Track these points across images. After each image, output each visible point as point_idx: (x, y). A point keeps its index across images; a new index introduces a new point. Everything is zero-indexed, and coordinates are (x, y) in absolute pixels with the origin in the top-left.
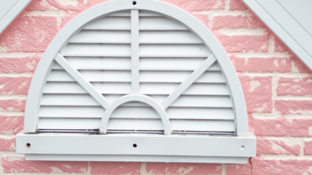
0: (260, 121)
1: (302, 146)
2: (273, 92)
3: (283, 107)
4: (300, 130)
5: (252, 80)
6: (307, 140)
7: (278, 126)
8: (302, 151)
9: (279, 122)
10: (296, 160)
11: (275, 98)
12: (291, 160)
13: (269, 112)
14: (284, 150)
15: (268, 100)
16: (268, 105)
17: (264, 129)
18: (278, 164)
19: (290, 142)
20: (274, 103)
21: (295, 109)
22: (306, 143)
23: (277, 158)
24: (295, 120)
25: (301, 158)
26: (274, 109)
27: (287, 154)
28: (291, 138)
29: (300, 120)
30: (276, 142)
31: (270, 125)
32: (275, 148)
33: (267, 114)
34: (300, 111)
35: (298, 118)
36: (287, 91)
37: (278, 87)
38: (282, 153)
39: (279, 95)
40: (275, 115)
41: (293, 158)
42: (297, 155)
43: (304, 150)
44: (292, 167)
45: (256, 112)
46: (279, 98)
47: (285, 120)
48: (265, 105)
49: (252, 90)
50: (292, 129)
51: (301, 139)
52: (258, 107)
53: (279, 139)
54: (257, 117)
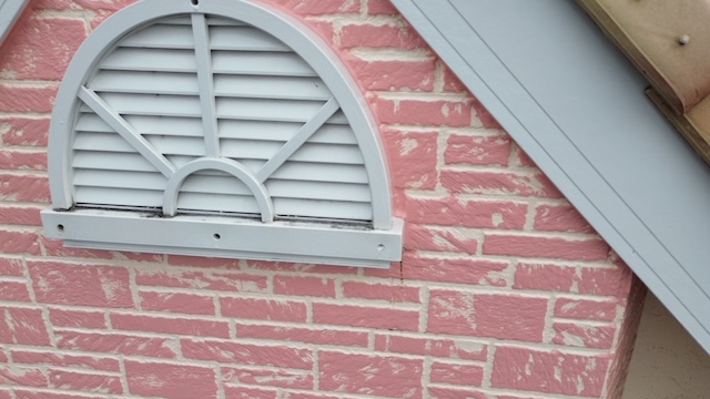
0: (417, 201)
1: (480, 242)
2: (438, 157)
3: (453, 182)
4: (478, 218)
5: (405, 137)
6: (488, 232)
7: (444, 210)
8: (479, 248)
9: (445, 205)
10: (469, 261)
11: (441, 167)
12: (461, 261)
13: (432, 189)
14: (451, 246)
15: (431, 171)
16: (429, 178)
17: (422, 213)
18: (442, 264)
19: (461, 234)
20: (439, 175)
21: (472, 185)
22: (486, 238)
23: (440, 257)
24: (471, 203)
25: (478, 258)
26: (439, 184)
27: (456, 252)
28: (464, 229)
29: (479, 202)
30: (440, 234)
31: (432, 208)
32: (438, 241)
33: (427, 191)
34: (481, 189)
35: (476, 199)
36: (462, 157)
37: (447, 151)
38: (447, 250)
39: (447, 164)
40: (440, 194)
41: (465, 257)
42: (470, 254)
43: (483, 247)
44: (463, 270)
45: (410, 188)
46: (447, 168)
47: (456, 201)
48: (425, 178)
49: (404, 153)
50: (466, 217)
51: (479, 231)
52: (414, 180)
53: (444, 230)
54: (411, 195)
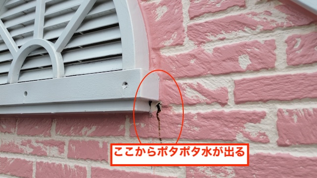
0: (170, 58)
1: (231, 90)
2: (184, 16)
3: (199, 35)
4: (224, 63)
5: (157, 7)
6: (237, 78)
7: (192, 62)
8: (231, 97)
9: (193, 56)
10: (221, 113)
11: (186, 23)
12: (213, 113)
13: (181, 45)
14: (202, 98)
15: (178, 28)
16: (179, 34)
17: (174, 68)
18: (195, 119)
19: (211, 84)
20: (186, 30)
21: (214, 32)
22: (237, 83)
23: (192, 111)
24: (216, 50)
25: (231, 108)
26: (186, 39)
27: (207, 104)
28: (213, 78)
29: (224, 47)
30: (191, 86)
31: (181, 61)
32: (190, 95)
33: (177, 47)
34: (224, 35)
35: (220, 45)
37: (190, 7)
38: (199, 103)
39: (192, 19)
40: (189, 47)
41: (217, 109)
42: (223, 105)
43: (235, 94)
44: (216, 124)
45: (163, 47)
46: (192, 23)
47: (202, 51)
48: (175, 36)
49: (159, 18)
50: (213, 64)
51: (228, 78)
52: (165, 40)
53: (194, 82)
54: (165, 53)
